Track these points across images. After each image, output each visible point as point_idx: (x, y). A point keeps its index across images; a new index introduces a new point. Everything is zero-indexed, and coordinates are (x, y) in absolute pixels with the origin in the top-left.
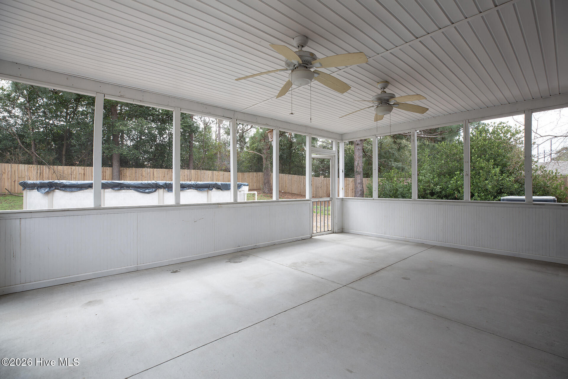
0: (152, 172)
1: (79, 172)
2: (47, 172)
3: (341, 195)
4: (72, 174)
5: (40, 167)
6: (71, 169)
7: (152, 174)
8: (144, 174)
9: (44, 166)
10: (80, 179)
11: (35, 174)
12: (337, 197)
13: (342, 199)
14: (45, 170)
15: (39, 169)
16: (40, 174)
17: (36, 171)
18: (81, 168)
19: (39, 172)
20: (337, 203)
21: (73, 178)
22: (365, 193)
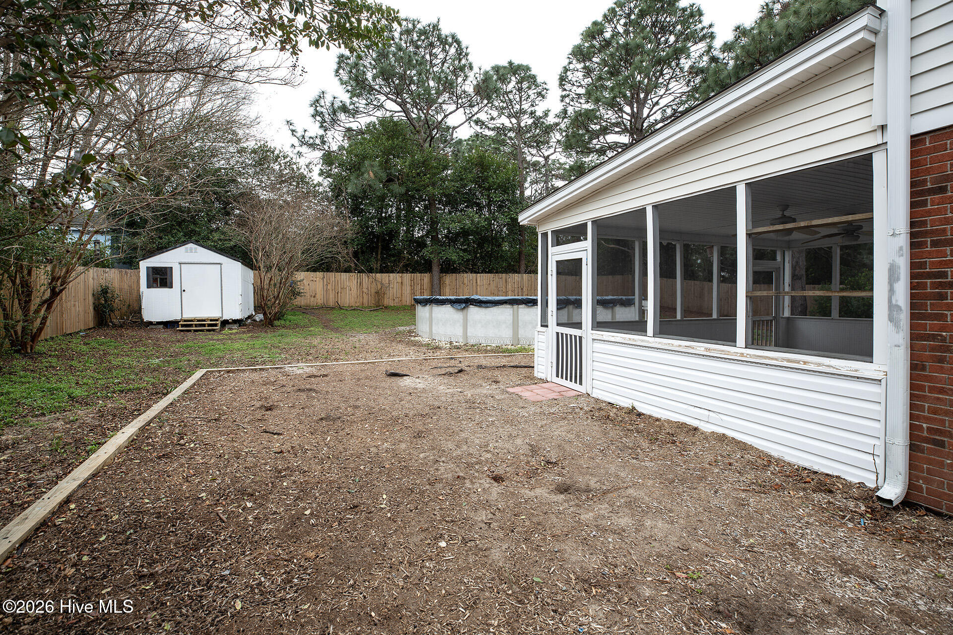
0: (475, 278)
1: (396, 280)
2: (367, 281)
3: (787, 313)
4: (389, 283)
6: (389, 276)
7: (475, 281)
8: (466, 281)
9: (364, 275)
11: (355, 285)
12: (781, 315)
13: (788, 318)
14: (364, 279)
15: (359, 278)
16: (360, 284)
17: (356, 280)
19: (359, 281)
20: (783, 323)
22: (809, 309)
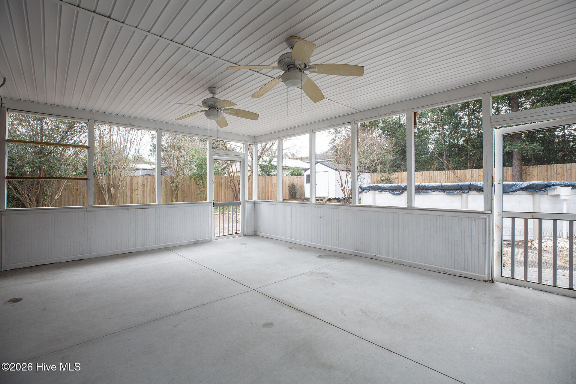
1: (478, 174)
2: (453, 176)
4: (472, 177)
5: (448, 172)
6: (472, 171)
8: (560, 171)
9: (450, 171)
10: (480, 181)
11: (444, 178)
14: (451, 174)
15: (447, 174)
16: (448, 178)
17: (444, 176)
18: (481, 171)
19: (447, 176)
21: (473, 180)
